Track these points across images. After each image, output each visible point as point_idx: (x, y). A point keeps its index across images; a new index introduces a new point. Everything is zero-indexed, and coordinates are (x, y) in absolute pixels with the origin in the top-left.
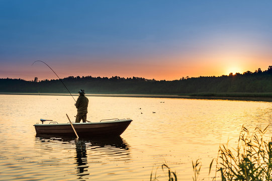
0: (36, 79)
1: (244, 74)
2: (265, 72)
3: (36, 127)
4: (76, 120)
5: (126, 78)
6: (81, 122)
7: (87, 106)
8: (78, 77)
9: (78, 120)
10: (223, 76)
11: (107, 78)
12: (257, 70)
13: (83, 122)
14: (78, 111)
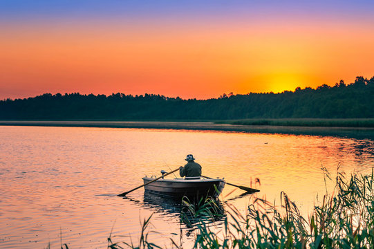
1: (317, 89)
2: (351, 85)
5: (134, 96)
8: (59, 95)
10: (286, 92)
11: (104, 96)
12: (339, 83)
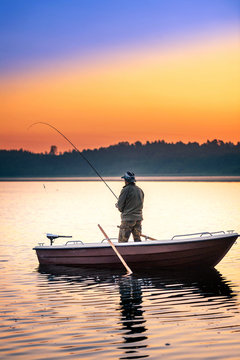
0: (53, 148)
3: (39, 251)
4: (121, 236)
6: (131, 241)
7: (140, 205)
8: (138, 143)
9: (124, 237)
11: (196, 144)
13: (135, 240)
14: (123, 217)
